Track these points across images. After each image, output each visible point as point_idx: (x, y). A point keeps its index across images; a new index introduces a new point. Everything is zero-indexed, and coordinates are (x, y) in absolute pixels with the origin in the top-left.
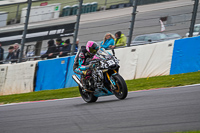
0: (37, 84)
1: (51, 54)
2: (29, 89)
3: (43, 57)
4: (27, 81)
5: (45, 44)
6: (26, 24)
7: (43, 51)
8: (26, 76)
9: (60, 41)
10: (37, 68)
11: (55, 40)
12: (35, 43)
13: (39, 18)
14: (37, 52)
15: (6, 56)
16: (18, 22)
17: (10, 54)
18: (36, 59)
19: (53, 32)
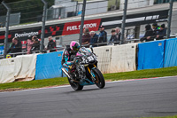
0: (139, 64)
1: (149, 37)
2: (132, 68)
3: (142, 40)
4: (130, 61)
5: (143, 28)
6: (125, 10)
7: (142, 35)
8: (129, 56)
9: (155, 25)
10: (137, 49)
11: (151, 25)
12: (134, 27)
13: (136, 5)
14: (136, 35)
15: (109, 38)
16: (118, 8)
17: (113, 37)
18: (135, 42)
19: (149, 18)
